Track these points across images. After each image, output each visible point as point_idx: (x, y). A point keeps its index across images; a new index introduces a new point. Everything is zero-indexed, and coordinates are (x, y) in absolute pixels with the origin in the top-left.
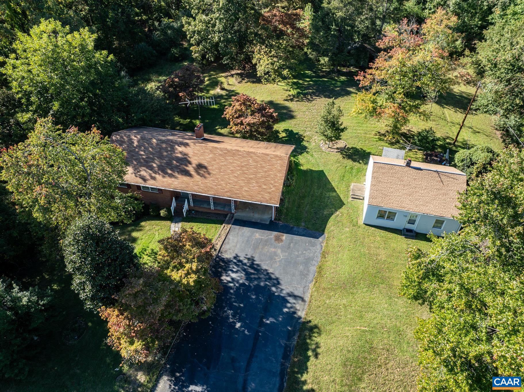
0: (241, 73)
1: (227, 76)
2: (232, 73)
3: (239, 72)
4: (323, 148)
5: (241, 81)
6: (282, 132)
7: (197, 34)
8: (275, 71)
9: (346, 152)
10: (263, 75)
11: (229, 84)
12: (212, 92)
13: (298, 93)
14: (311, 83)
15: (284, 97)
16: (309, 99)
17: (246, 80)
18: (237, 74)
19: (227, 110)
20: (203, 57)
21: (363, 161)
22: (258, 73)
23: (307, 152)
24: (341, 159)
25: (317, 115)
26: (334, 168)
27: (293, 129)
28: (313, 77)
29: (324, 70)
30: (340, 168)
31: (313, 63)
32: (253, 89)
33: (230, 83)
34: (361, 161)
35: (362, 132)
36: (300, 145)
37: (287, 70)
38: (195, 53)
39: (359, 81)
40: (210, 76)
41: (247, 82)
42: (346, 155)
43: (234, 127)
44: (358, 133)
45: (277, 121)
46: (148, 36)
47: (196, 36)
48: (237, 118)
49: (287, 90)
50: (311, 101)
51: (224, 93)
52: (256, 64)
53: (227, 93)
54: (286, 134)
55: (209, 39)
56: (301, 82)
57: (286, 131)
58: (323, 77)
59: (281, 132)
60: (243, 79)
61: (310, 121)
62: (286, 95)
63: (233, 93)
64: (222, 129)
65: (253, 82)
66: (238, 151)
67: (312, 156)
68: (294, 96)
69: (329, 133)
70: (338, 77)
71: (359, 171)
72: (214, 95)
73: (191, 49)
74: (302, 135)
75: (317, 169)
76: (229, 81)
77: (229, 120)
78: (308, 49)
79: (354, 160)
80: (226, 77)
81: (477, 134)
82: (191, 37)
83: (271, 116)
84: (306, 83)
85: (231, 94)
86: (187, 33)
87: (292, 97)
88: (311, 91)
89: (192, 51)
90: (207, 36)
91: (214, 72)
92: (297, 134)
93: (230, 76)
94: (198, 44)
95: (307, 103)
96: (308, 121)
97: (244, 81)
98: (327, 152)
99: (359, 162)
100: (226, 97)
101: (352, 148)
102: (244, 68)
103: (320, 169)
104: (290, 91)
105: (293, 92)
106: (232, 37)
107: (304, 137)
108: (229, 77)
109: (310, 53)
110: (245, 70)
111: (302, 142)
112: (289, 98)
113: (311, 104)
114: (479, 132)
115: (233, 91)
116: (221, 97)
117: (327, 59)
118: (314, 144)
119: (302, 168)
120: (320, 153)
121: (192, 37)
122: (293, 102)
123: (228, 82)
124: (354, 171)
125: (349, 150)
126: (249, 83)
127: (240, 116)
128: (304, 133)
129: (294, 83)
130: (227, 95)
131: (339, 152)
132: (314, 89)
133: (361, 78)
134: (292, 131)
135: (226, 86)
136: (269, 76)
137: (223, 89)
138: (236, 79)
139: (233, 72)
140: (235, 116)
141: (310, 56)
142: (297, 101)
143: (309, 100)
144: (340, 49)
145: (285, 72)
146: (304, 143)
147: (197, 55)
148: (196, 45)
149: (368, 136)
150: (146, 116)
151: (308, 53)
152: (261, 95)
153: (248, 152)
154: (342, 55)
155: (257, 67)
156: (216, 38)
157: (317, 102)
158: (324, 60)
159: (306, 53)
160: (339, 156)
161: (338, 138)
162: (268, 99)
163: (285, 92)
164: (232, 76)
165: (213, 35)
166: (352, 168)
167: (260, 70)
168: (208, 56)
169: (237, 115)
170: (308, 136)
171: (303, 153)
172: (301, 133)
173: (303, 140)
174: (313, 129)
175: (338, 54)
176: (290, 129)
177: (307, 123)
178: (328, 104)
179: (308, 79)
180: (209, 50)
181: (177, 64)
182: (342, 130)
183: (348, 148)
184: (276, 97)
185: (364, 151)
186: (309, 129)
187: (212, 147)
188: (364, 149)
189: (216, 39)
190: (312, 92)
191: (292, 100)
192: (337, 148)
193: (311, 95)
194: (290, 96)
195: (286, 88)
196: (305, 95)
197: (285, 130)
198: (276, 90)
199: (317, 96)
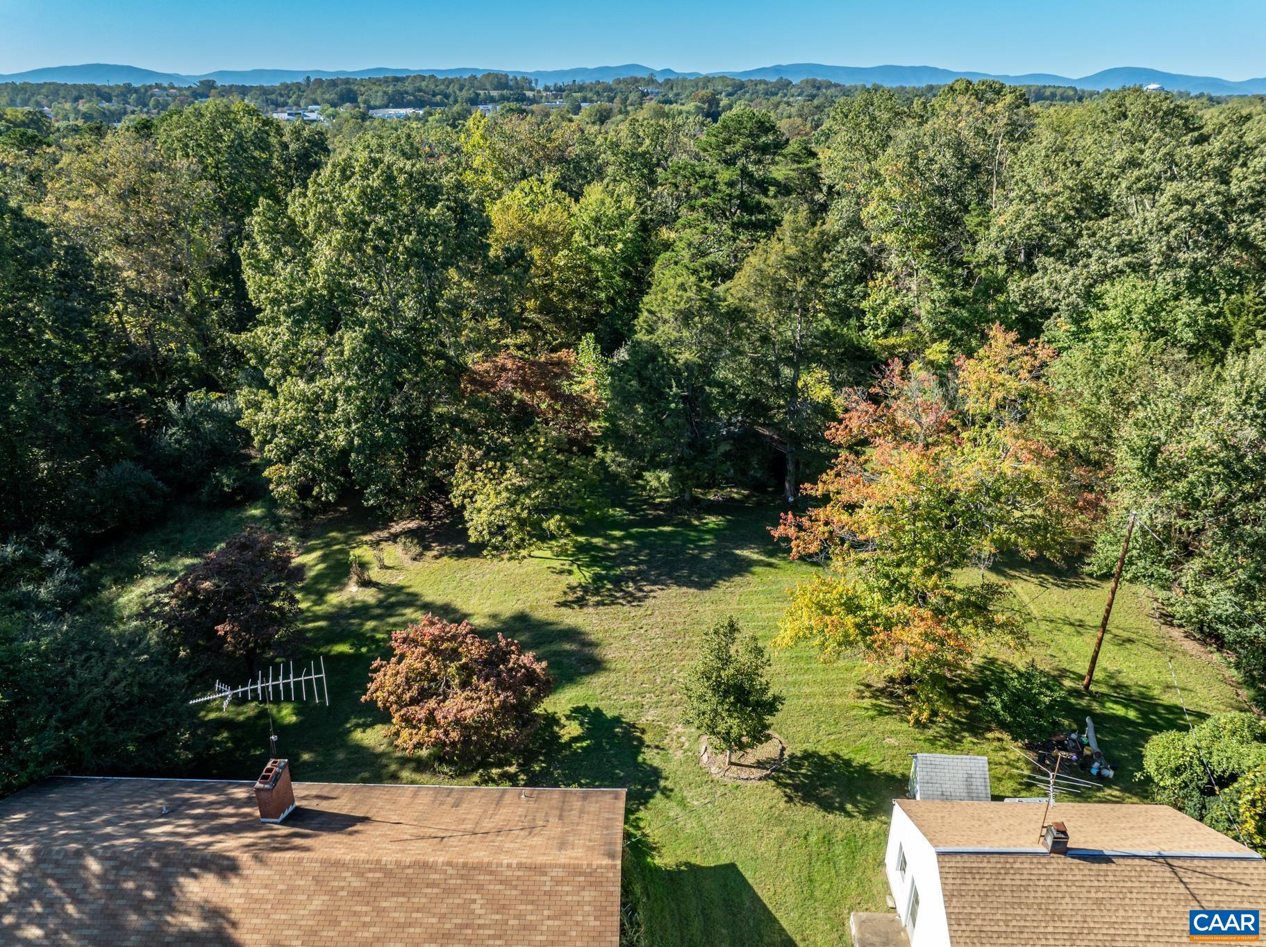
0: (419, 528)
1: (378, 543)
2: (393, 530)
3: (413, 525)
4: (714, 770)
5: (421, 554)
6: (568, 717)
7: (284, 432)
8: (522, 523)
9: (791, 776)
10: (487, 537)
11: (384, 567)
12: (334, 599)
13: (597, 578)
14: (629, 542)
15: (557, 595)
16: (631, 595)
17: (436, 549)
18: (410, 533)
19: (379, 677)
20: (304, 491)
21: (855, 804)
22: (470, 532)
23: (666, 792)
24: (782, 805)
25: (666, 645)
26: (766, 846)
27: (602, 705)
28: (632, 524)
29: (658, 500)
30: (789, 844)
31: (624, 483)
32: (459, 575)
33: (387, 563)
34: (849, 807)
35: (816, 689)
36: (637, 765)
37: (558, 517)
38: (278, 485)
39: (787, 539)
40: (328, 545)
41: (441, 556)
42: (796, 788)
43: (405, 733)
44: (807, 696)
45: (547, 687)
46: (144, 444)
47: (281, 439)
48: (414, 701)
49: (561, 572)
50: (640, 599)
51: (369, 596)
52: (463, 507)
53: (381, 596)
54: (581, 724)
55: (318, 444)
56: (597, 541)
57: (579, 712)
58: (659, 521)
59: (563, 721)
60: (427, 548)
61: (650, 670)
62: (562, 587)
63: (402, 598)
64: (365, 726)
65: (459, 555)
66: (425, 866)
67: (682, 803)
68: (585, 589)
69: (732, 723)
70: (700, 519)
71: (854, 847)
72: (341, 607)
73: (266, 473)
74: (633, 726)
75: (710, 862)
76: (385, 555)
77: (387, 709)
78: (605, 450)
79: (827, 806)
80: (376, 544)
81: (1128, 646)
82: (265, 442)
83: (531, 677)
84: (614, 546)
85: (393, 599)
86: (253, 431)
87: (580, 593)
88: (632, 568)
89: (270, 481)
90: (313, 437)
91: (340, 531)
92: (617, 720)
93: (387, 539)
94: (287, 459)
95: (627, 608)
96: (643, 671)
97: (430, 554)
98: (730, 783)
99: (842, 809)
100: (378, 611)
101: (807, 756)
102: (426, 514)
103: (724, 861)
104: (570, 572)
105: (581, 576)
106: (387, 435)
107: (643, 731)
108: (384, 545)
109: (613, 461)
110: (430, 519)
111: (637, 750)
112: (571, 597)
113: (641, 611)
114: (1130, 641)
115: (399, 589)
116: (363, 611)
117: (665, 476)
118: (679, 753)
119: (658, 861)
120: (706, 789)
121: (270, 442)
122: (585, 610)
123: (381, 560)
124: (838, 849)
125: (800, 766)
126: (445, 558)
127: (423, 695)
128: (638, 716)
129: (581, 549)
130: (380, 604)
131: (766, 777)
132: (642, 562)
133: (792, 532)
134: (598, 711)
135: (374, 574)
136: (505, 538)
137: (366, 583)
138: (406, 549)
139: (396, 528)
140: (407, 696)
141: (613, 467)
142: (598, 604)
143: (631, 598)
144: (699, 447)
145: (552, 524)
146: (650, 757)
147: (286, 488)
148: (280, 461)
149: (838, 701)
150: (80, 736)
151: (608, 460)
152: (485, 593)
153: (465, 865)
154: (705, 462)
155: (466, 514)
156: (341, 438)
157: (658, 602)
158: (658, 479)
159: (602, 461)
160: (773, 795)
161: (759, 735)
162: (509, 608)
163: (555, 576)
164: (394, 538)
165: (330, 433)
166: (827, 840)
167: (477, 522)
168: (316, 489)
169: (414, 692)
170: (652, 724)
171: (650, 796)
172: (629, 717)
173: (641, 742)
174: (665, 697)
175: (695, 458)
176: (592, 706)
177: (640, 677)
178: (716, 632)
179: (618, 533)
180: (320, 472)
181: (228, 514)
182: (771, 707)
183: (792, 757)
184: (532, 597)
185: (848, 763)
186: (650, 698)
187: (323, 862)
188: (846, 753)
189: (341, 441)
190: (639, 572)
191: (581, 602)
192: (760, 765)
193: (635, 582)
194: (572, 589)
195: (557, 564)
196: (617, 581)
197: (576, 710)
198: (527, 574)
199: (654, 583)
